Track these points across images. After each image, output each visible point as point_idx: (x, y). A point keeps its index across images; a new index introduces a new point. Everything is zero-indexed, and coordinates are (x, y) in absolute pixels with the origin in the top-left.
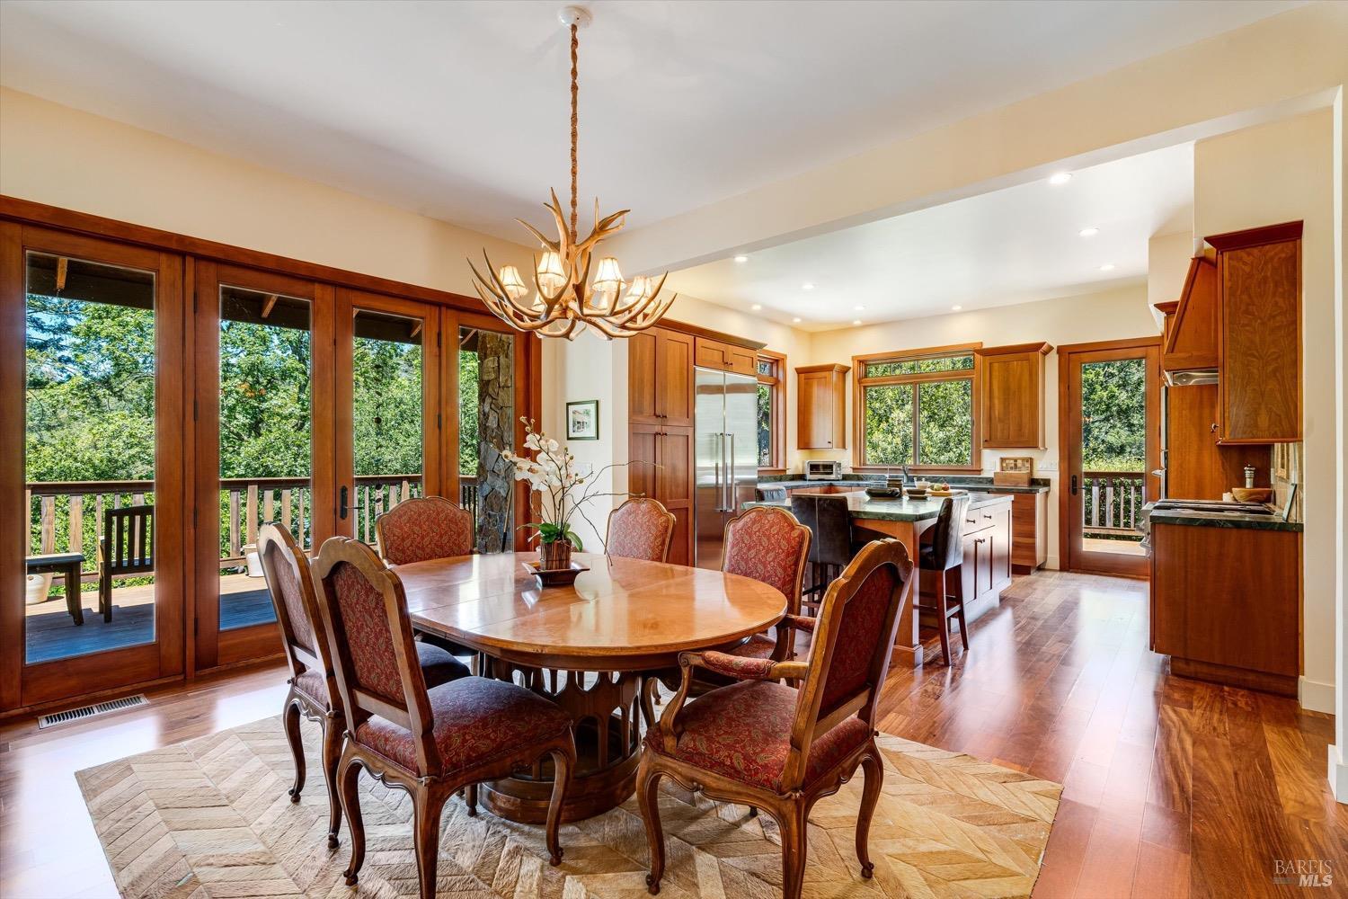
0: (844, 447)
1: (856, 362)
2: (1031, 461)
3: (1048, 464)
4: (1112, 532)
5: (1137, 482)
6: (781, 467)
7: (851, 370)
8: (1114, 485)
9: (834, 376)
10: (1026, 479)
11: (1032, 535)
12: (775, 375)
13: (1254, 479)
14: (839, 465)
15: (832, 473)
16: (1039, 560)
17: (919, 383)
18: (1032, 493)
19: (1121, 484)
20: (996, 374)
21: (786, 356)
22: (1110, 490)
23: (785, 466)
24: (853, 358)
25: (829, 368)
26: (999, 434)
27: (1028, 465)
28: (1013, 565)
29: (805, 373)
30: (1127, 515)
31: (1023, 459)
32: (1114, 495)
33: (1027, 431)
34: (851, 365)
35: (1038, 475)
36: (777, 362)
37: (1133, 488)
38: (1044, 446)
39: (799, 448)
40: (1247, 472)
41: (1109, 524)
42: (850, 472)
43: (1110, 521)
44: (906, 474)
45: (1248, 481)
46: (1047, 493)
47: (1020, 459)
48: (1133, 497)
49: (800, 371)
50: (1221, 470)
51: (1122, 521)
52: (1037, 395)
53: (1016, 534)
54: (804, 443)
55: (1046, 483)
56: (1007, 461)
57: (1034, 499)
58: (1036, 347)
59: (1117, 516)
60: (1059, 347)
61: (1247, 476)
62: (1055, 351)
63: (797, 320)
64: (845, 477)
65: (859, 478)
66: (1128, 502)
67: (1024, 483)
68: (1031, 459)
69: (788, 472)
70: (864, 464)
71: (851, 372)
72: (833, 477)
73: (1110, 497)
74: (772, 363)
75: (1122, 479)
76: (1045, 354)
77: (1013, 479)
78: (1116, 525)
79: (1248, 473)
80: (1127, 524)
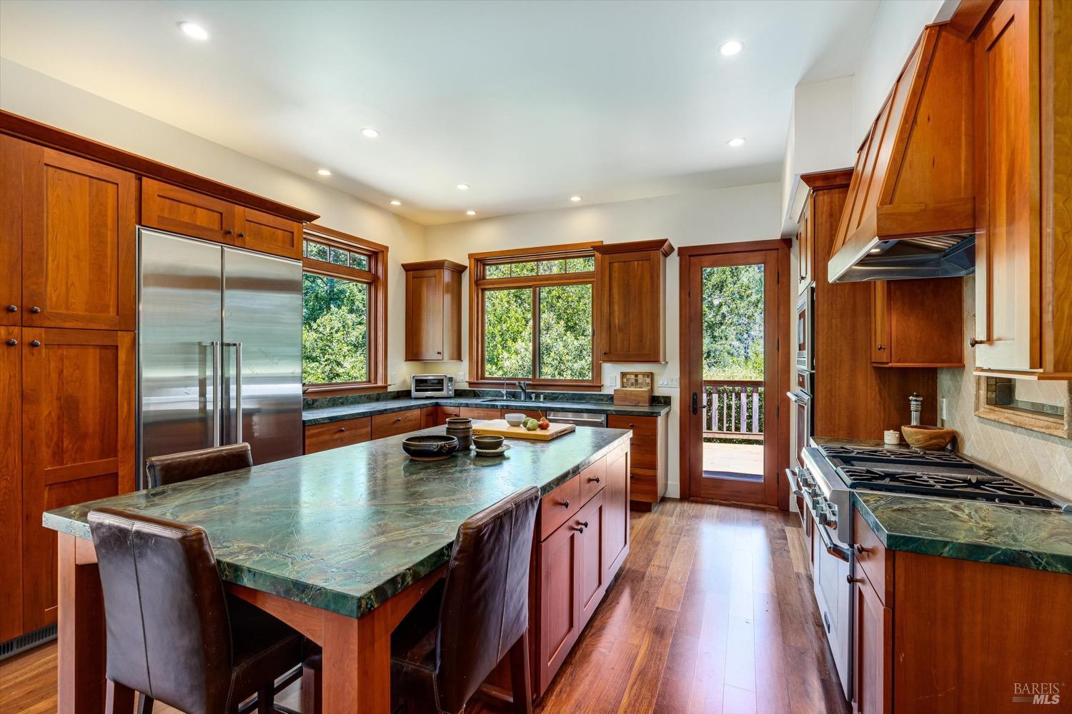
0: (459, 358)
1: (473, 261)
2: (651, 375)
3: (668, 382)
4: (717, 436)
5: (737, 389)
6: (380, 383)
7: (468, 269)
8: (719, 392)
9: (447, 276)
10: (647, 397)
11: (653, 466)
12: (373, 271)
13: (921, 412)
14: (451, 379)
15: (442, 390)
16: (660, 492)
17: (539, 286)
18: (653, 416)
19: (724, 391)
20: (616, 275)
21: (387, 248)
22: (715, 397)
23: (386, 381)
24: (470, 256)
25: (439, 265)
26: (619, 345)
27: (648, 380)
28: (631, 501)
29: (416, 272)
30: (729, 421)
31: (645, 374)
32: (719, 401)
33: (648, 343)
34: (467, 264)
35: (660, 391)
36: (377, 254)
37: (734, 394)
38: (665, 360)
39: (407, 359)
40: (913, 403)
41: (715, 428)
42: (466, 387)
43: (715, 425)
44: (524, 391)
45: (914, 415)
46: (668, 414)
47: (641, 373)
48: (733, 403)
49: (408, 268)
50: (878, 398)
51: (725, 425)
52: (658, 302)
53: (635, 464)
54: (413, 353)
55: (666, 401)
56: (628, 376)
57: (655, 423)
58: (658, 245)
59: (721, 420)
60: (679, 248)
61: (913, 408)
62: (676, 252)
63: (396, 203)
64: (459, 394)
65: (475, 395)
66: (729, 407)
67: (645, 402)
68: (652, 374)
69: (390, 389)
70: (483, 378)
71: (467, 272)
72: (444, 393)
73: (716, 404)
74: (369, 257)
75: (726, 387)
76: (666, 255)
77: (633, 398)
78: (720, 428)
79: (914, 405)
80: (729, 429)
